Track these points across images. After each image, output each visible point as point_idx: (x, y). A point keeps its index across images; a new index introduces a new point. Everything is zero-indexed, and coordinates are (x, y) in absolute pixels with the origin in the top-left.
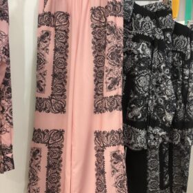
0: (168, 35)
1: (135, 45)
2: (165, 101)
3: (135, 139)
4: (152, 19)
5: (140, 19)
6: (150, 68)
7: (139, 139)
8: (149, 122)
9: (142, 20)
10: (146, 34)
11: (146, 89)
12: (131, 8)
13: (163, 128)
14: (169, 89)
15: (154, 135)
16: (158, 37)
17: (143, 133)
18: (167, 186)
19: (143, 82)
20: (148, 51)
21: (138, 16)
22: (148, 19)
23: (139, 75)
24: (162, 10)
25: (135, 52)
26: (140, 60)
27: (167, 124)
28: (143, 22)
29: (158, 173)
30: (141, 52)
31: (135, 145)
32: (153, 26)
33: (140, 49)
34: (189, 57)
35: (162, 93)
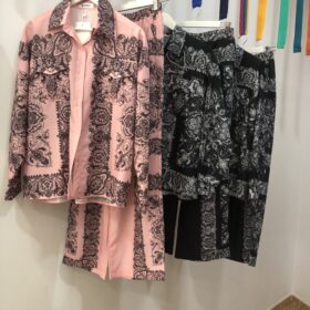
0: (227, 69)
1: (186, 82)
2: (219, 147)
3: (184, 187)
4: (206, 52)
5: (192, 52)
6: (202, 108)
7: (187, 187)
8: (200, 169)
9: (195, 54)
10: (199, 70)
11: (197, 132)
12: (182, 40)
13: (217, 176)
14: (224, 133)
15: (205, 183)
16: (212, 73)
17: (192, 181)
18: (225, 246)
19: (193, 124)
20: (200, 90)
21: (190, 49)
22: (201, 52)
23: (190, 117)
24: (223, 39)
25: (186, 90)
26: (191, 100)
27: (220, 172)
28: (196, 57)
29: (213, 230)
30: (192, 90)
31: (183, 194)
32: (208, 61)
33: (191, 87)
34: (256, 94)
35: (215, 137)
